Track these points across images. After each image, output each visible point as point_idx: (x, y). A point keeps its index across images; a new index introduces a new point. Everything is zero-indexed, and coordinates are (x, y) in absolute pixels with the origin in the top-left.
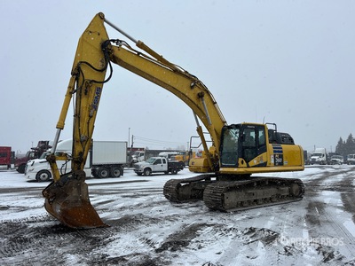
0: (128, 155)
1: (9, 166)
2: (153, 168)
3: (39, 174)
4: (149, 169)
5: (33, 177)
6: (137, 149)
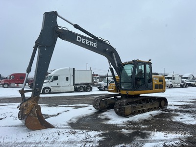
4: (107, 87)
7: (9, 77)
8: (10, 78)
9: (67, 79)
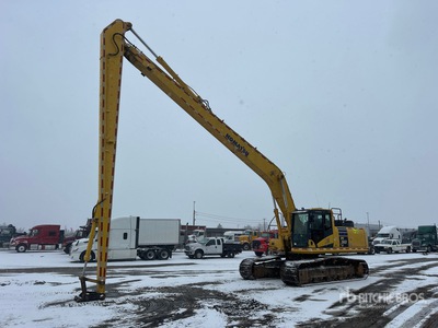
0: (181, 234)
1: (57, 247)
2: (207, 250)
3: (83, 253)
4: (200, 251)
5: (77, 258)
6: (196, 227)
7: (28, 232)
8: (31, 234)
9: (125, 236)
